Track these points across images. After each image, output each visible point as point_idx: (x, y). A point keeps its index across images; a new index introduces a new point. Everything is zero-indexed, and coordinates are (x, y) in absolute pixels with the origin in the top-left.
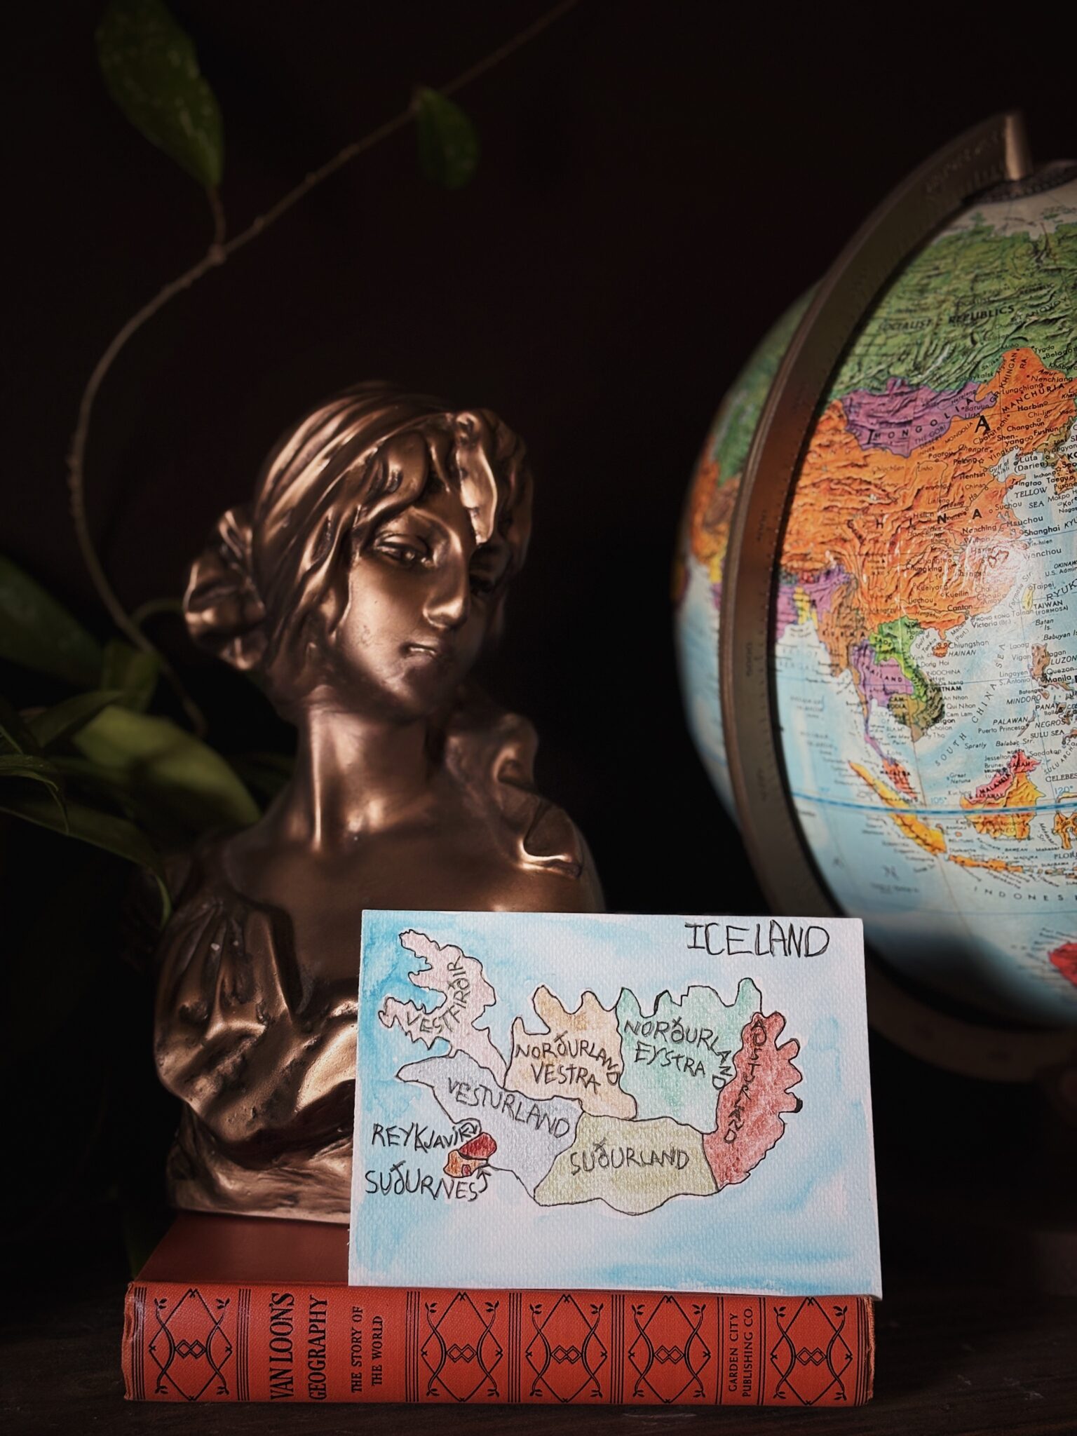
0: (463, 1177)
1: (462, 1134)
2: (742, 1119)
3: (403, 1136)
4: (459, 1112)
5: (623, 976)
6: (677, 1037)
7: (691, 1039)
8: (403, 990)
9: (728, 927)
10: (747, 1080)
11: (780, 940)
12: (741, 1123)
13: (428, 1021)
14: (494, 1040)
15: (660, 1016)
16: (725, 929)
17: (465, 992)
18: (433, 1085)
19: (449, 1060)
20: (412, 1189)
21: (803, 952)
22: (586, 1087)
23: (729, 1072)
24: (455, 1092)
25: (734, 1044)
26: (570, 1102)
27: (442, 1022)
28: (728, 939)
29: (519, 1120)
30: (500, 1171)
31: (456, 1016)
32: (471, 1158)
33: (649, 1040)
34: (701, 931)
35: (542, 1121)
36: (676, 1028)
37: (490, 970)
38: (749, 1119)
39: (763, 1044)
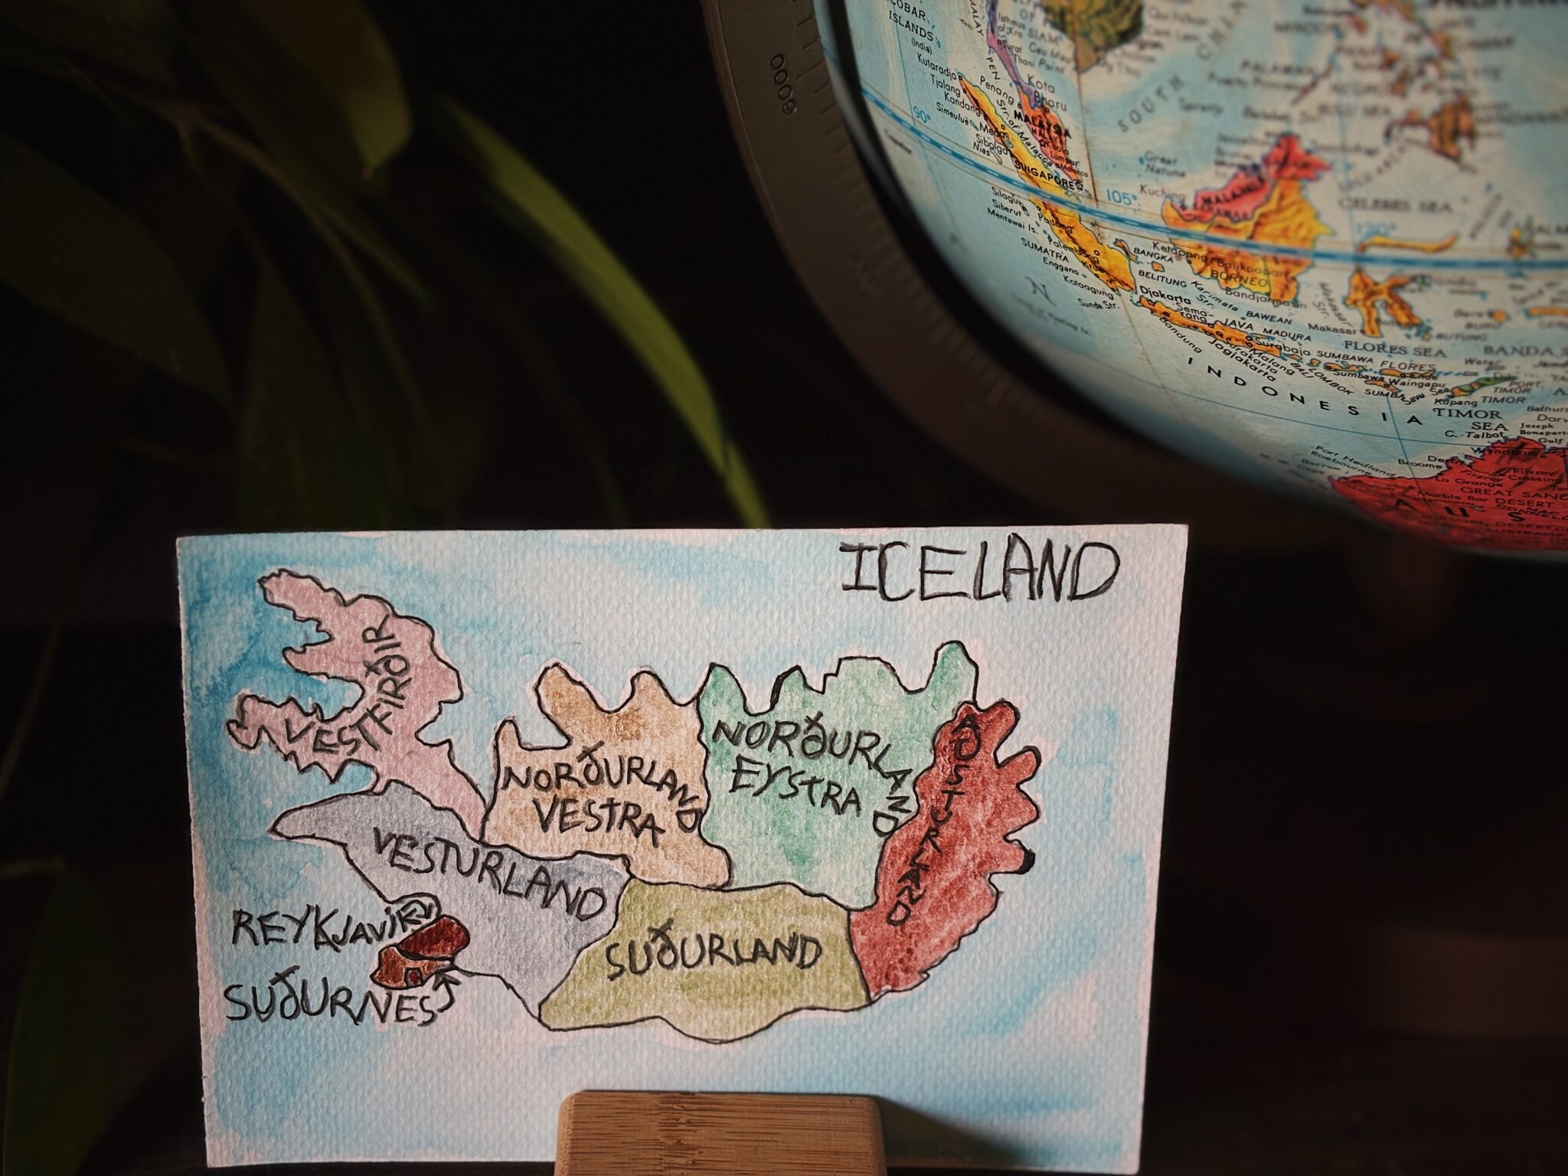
0: (407, 988)
1: (403, 920)
2: (922, 885)
3: (292, 929)
4: (397, 884)
5: (713, 644)
6: (813, 747)
7: (838, 750)
8: (274, 682)
9: (924, 549)
10: (938, 819)
11: (1024, 571)
12: (921, 892)
13: (329, 733)
14: (462, 762)
15: (782, 712)
16: (919, 551)
17: (402, 680)
18: (344, 841)
19: (373, 798)
20: (314, 1010)
21: (1066, 590)
22: (637, 836)
23: (905, 807)
24: (387, 851)
25: (919, 758)
26: (606, 861)
27: (358, 735)
28: (923, 571)
29: (512, 893)
30: (476, 977)
31: (384, 722)
32: (423, 958)
33: (760, 754)
34: (871, 559)
35: (553, 895)
36: (811, 732)
37: (449, 639)
38: (935, 886)
39: (972, 756)
